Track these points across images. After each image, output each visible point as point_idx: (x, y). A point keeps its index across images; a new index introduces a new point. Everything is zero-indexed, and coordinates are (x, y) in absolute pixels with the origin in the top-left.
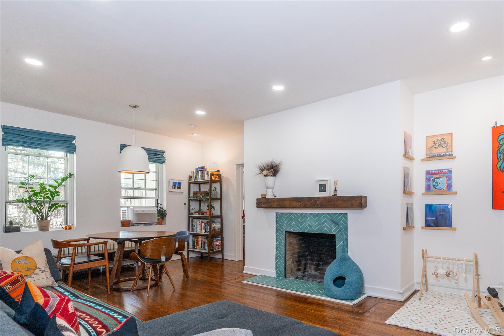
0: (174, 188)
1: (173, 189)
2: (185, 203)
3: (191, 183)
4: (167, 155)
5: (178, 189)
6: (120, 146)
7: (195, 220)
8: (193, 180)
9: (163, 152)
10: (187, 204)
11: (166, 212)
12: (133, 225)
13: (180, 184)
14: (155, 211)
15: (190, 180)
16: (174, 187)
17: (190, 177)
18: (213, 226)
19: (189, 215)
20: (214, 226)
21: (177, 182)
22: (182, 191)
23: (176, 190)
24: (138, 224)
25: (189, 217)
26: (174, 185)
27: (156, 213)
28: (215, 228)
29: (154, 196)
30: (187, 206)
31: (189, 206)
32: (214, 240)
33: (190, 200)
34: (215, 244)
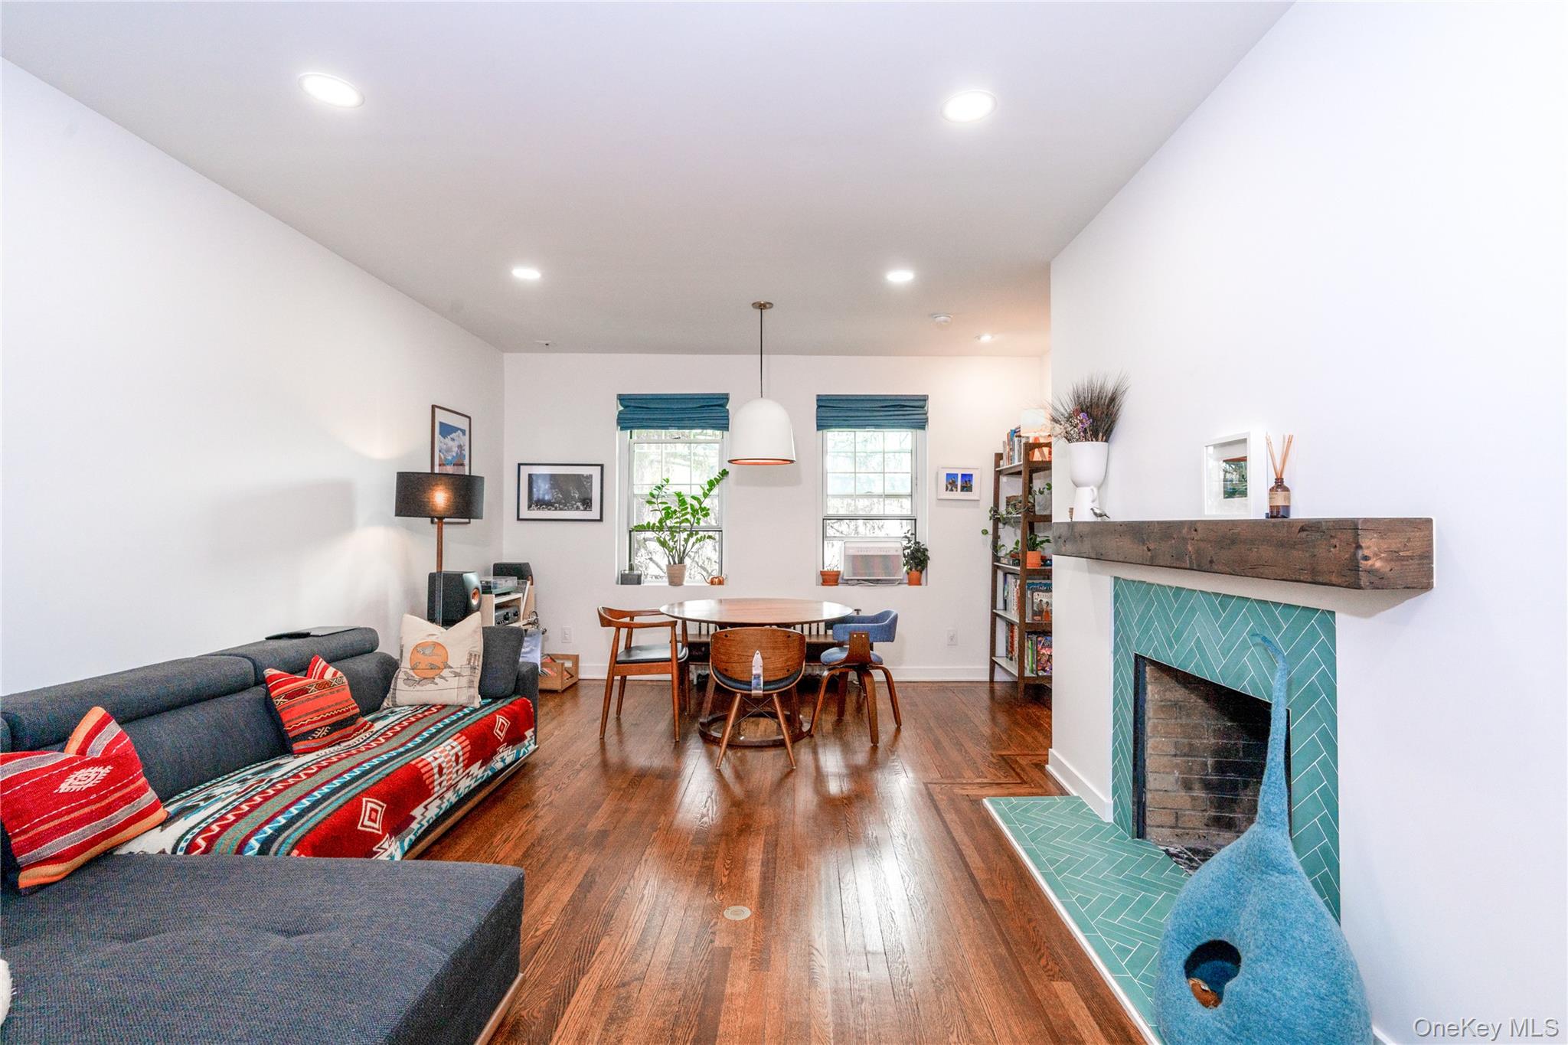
0: (952, 490)
1: (948, 492)
2: (986, 531)
3: (1000, 474)
4: (932, 408)
5: (962, 490)
6: (817, 400)
7: (1009, 577)
8: (1004, 464)
9: (922, 398)
10: (991, 531)
11: (929, 554)
12: (847, 582)
13: (967, 479)
14: (897, 551)
15: (997, 465)
16: (950, 487)
17: (999, 457)
18: (1035, 600)
19: (995, 563)
20: (1041, 601)
21: (960, 473)
22: (976, 498)
23: (958, 494)
24: (858, 580)
25: (995, 569)
26: (950, 483)
27: (898, 556)
28: (1045, 606)
29: (907, 512)
30: (990, 538)
31: (996, 537)
32: (1040, 642)
33: (997, 520)
34: (1043, 654)
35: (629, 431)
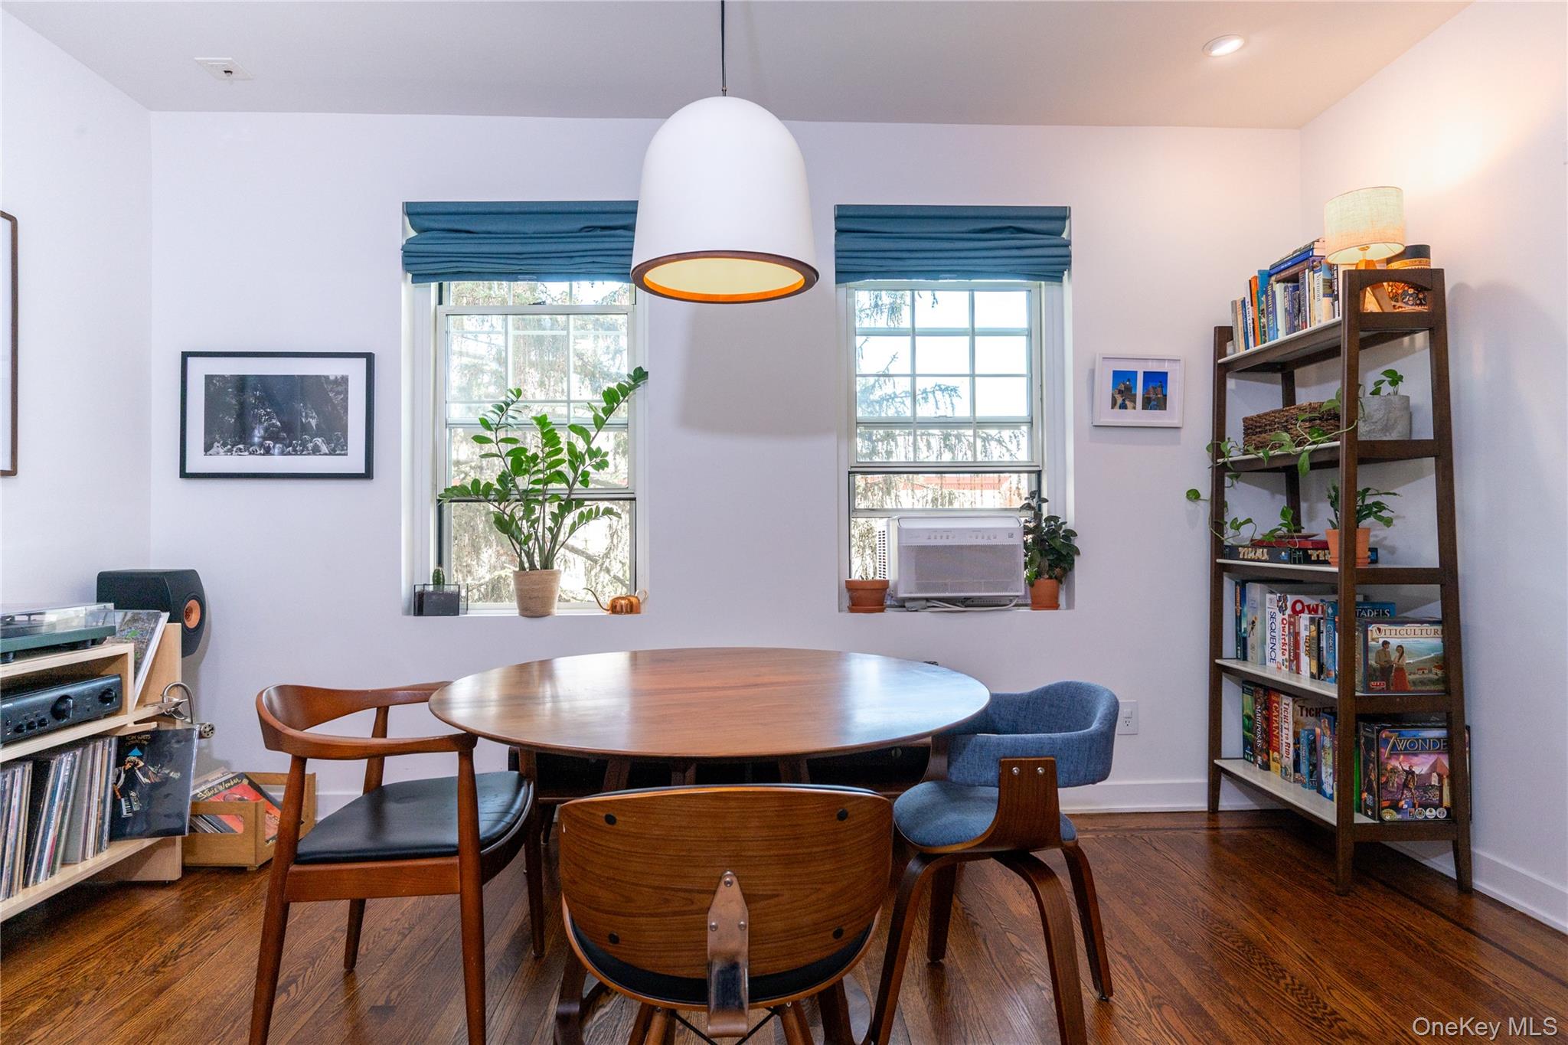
0: (1123, 406)
1: (1117, 410)
2: (1196, 491)
3: (1228, 371)
4: (1076, 231)
5: (1144, 408)
6: (837, 218)
7: (1255, 591)
8: (1237, 350)
9: (1058, 214)
10: (1206, 492)
11: (1077, 542)
12: (901, 604)
13: (1157, 381)
14: (1011, 536)
15: (1220, 350)
16: (1119, 401)
17: (1224, 335)
18: (1371, 643)
19: (1218, 561)
20: (1386, 643)
21: (1140, 369)
22: (1175, 422)
23: (1136, 415)
24: (927, 599)
25: (1218, 573)
26: (1120, 392)
27: (1014, 546)
28: (1394, 656)
29: (1023, 456)
30: (1203, 510)
31: (1219, 506)
32: (1387, 740)
33: (1222, 471)
34: (1394, 770)
35: (434, 286)
